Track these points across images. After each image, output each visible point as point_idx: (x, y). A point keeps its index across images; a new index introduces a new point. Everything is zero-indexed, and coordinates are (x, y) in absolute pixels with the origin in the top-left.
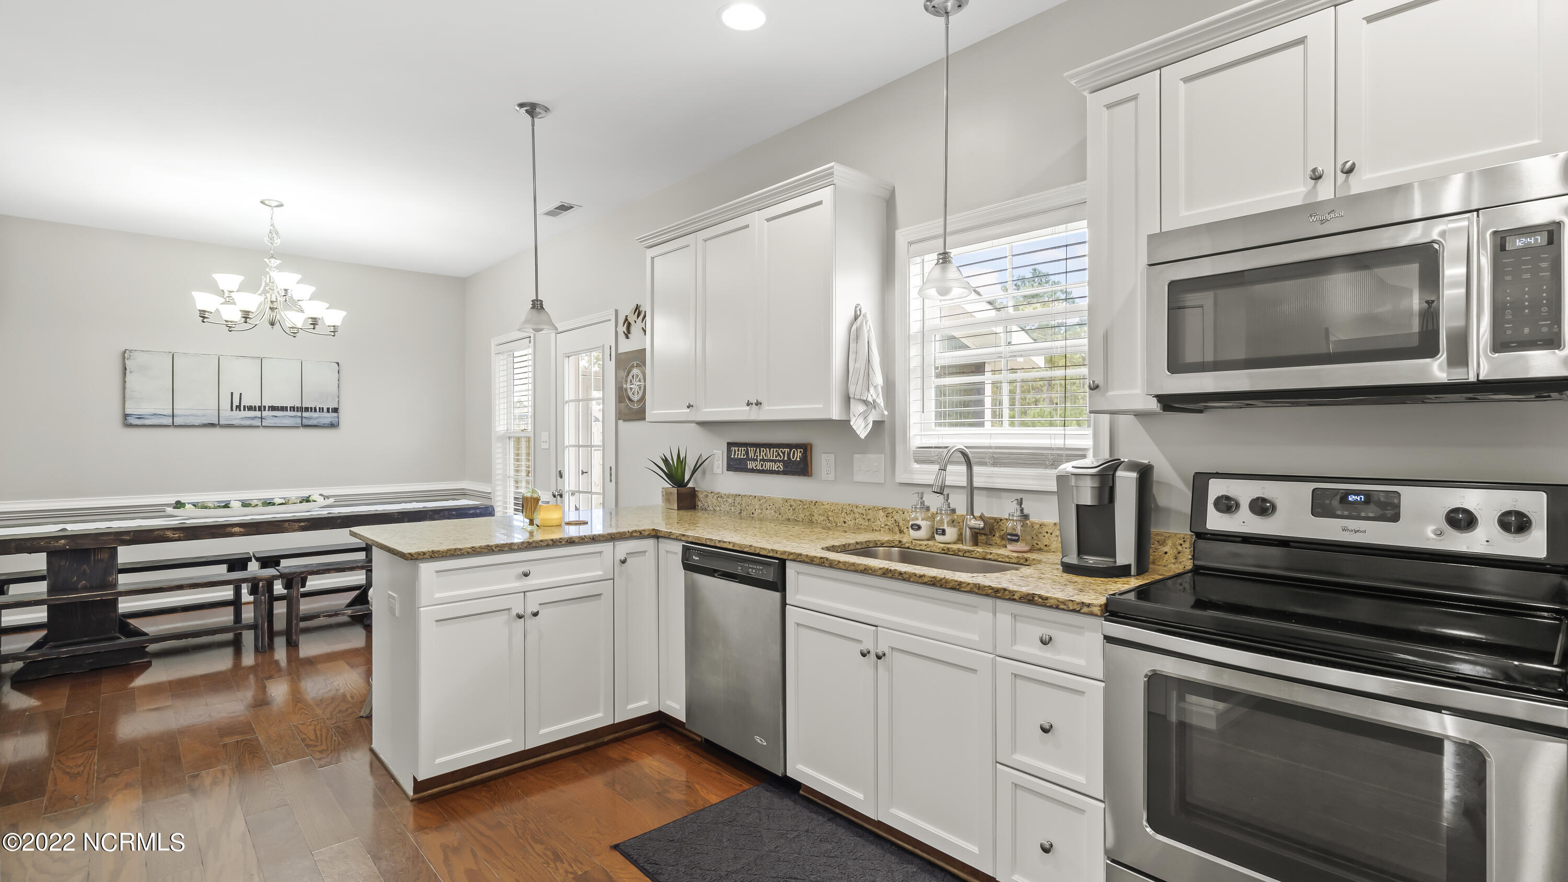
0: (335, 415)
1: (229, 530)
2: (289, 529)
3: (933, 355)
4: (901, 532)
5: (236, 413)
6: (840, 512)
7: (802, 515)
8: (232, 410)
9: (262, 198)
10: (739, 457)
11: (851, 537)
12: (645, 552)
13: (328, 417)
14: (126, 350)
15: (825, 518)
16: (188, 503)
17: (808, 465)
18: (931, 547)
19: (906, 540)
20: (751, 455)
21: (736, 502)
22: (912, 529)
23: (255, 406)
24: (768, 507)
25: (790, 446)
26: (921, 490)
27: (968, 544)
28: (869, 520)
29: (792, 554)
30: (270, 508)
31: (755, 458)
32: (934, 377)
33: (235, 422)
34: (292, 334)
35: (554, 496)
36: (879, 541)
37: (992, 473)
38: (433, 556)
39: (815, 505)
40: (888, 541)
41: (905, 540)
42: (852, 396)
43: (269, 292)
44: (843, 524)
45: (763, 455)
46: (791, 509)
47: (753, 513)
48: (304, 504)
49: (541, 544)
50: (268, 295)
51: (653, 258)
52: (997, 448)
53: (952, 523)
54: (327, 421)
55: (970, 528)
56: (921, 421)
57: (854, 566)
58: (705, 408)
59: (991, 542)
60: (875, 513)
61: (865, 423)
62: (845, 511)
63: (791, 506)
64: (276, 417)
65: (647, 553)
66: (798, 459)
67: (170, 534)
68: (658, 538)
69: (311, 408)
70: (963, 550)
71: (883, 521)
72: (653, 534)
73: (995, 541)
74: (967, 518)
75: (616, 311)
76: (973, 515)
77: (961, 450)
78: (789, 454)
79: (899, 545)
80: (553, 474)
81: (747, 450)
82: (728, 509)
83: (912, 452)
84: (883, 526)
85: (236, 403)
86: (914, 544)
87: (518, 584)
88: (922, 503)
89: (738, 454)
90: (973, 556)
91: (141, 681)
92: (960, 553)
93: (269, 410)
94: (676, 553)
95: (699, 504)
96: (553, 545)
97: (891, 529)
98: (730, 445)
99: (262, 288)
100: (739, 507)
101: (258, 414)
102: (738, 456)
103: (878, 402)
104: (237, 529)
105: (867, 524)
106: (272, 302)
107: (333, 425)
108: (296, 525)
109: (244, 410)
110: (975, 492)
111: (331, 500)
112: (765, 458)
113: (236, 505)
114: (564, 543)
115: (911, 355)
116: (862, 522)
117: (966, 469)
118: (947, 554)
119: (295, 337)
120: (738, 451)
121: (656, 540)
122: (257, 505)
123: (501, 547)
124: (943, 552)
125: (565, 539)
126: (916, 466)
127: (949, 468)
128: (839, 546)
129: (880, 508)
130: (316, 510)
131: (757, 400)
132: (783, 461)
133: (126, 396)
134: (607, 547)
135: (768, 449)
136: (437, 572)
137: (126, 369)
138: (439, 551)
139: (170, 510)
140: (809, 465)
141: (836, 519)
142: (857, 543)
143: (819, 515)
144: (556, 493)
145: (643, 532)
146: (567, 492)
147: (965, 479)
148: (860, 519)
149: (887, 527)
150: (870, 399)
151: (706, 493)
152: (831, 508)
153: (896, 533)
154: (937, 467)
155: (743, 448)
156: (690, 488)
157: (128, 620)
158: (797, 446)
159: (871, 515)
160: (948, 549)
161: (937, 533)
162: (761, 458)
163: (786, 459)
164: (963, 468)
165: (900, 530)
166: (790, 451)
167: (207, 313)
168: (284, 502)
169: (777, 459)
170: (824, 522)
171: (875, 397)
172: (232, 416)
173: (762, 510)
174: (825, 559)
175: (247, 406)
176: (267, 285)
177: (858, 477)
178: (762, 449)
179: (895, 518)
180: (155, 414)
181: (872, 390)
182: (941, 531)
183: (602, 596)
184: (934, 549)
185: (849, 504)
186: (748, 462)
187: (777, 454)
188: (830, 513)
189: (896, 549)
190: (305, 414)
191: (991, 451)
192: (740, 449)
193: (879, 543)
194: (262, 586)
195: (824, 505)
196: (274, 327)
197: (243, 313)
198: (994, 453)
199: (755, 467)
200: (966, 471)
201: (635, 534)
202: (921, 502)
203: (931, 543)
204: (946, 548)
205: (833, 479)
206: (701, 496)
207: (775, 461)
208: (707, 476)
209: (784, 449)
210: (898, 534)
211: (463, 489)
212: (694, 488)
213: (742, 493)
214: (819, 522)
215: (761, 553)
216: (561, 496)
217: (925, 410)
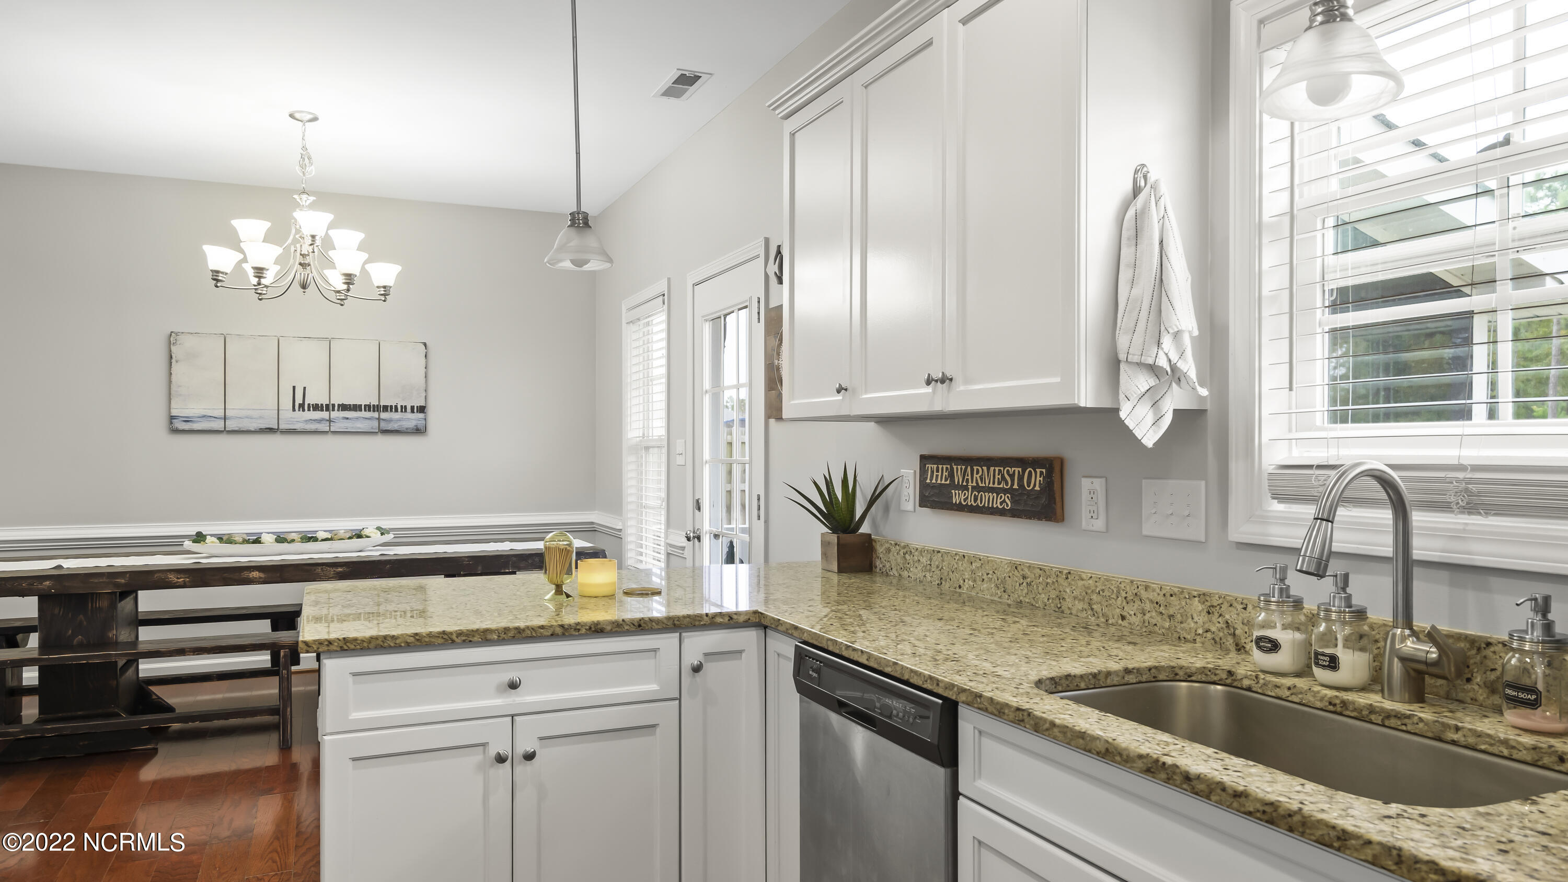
0: (421, 415)
1: (245, 574)
2: (322, 576)
3: (1319, 261)
4: (1239, 650)
5: (299, 414)
6: (1114, 596)
7: (1043, 596)
8: (294, 410)
9: (292, 110)
10: (939, 482)
11: (1121, 654)
12: (741, 652)
13: (413, 419)
14: (172, 332)
15: (1086, 606)
16: (211, 535)
17: (1055, 499)
18: (1301, 693)
19: (1243, 672)
20: (958, 478)
21: (932, 562)
22: (1259, 648)
23: (322, 405)
24: (985, 577)
25: (1022, 462)
26: (1280, 560)
27: (1397, 697)
28: (1171, 617)
29: (964, 690)
30: (311, 546)
31: (965, 484)
32: (1319, 312)
33: (298, 426)
34: (339, 301)
35: (689, 539)
36: (1181, 668)
37: (1464, 530)
38: (346, 647)
39: (1067, 578)
40: (1203, 670)
41: (1241, 671)
42: (1122, 357)
43: (299, 242)
44: (1120, 622)
45: (977, 480)
46: (1025, 584)
47: (960, 587)
48: (355, 540)
49: (541, 633)
50: (298, 246)
51: (793, 135)
52: (1476, 468)
53: (1358, 641)
54: (411, 424)
55: (1404, 659)
56: (1290, 409)
57: (1083, 739)
58: (866, 393)
59: (1461, 696)
60: (1184, 604)
61: (1155, 414)
62: (1124, 595)
63: (1024, 577)
64: (347, 418)
65: (744, 655)
66: (1037, 488)
67: (172, 578)
68: (765, 627)
69: (391, 406)
70: (1383, 710)
71: (1200, 622)
72: (754, 619)
73: (1471, 694)
74: (1394, 635)
75: (767, 241)
76: (1411, 628)
77: (1377, 473)
78: (1021, 478)
79: (1229, 681)
80: (690, 505)
81: (952, 469)
82: (921, 575)
83: (1265, 476)
84: (1200, 631)
85: (299, 400)
86: (1261, 681)
87: (500, 700)
88: (1285, 591)
89: (937, 476)
90: (1409, 728)
91: (149, 773)
92: (1373, 717)
93: (338, 410)
94: (787, 658)
95: (878, 563)
96: (564, 634)
97: (1218, 639)
98: (924, 459)
99: (291, 237)
100: (938, 572)
101: (325, 415)
102: (936, 480)
103: (1181, 368)
104: (255, 574)
105: (1167, 625)
106: (303, 255)
107: (419, 431)
108: (332, 571)
109: (309, 410)
110: (1417, 571)
111: (389, 537)
112: (981, 485)
113: (268, 539)
114: (583, 631)
115: (1265, 266)
116: (1158, 619)
117: (1391, 516)
118: (1341, 714)
119: (342, 305)
120: (938, 471)
121: (762, 632)
122: (293, 541)
123: (467, 635)
124: (1331, 708)
125: (585, 624)
126: (1278, 507)
127: (1342, 513)
128: (1082, 676)
129: (1195, 593)
130: (370, 550)
131: (943, 373)
132: (1010, 491)
133: (172, 392)
134: (667, 642)
135: (985, 468)
136: (355, 674)
137: (171, 357)
138: (355, 639)
139: (188, 544)
140: (1058, 499)
141: (1105, 610)
142: (1127, 671)
143: (1075, 598)
144: (692, 535)
145: (735, 617)
146: (706, 533)
147: (1389, 539)
148: (1154, 614)
149: (1209, 635)
150: (1163, 362)
151: (887, 545)
152: (1096, 587)
153: (1228, 651)
154: (1309, 511)
155: (945, 466)
156: (862, 534)
157: (150, 687)
158: (1035, 463)
159: (1175, 606)
160: (1344, 703)
161: (1317, 664)
162: (974, 484)
163: (1016, 486)
164: (1386, 515)
165: (1237, 645)
166: (1024, 472)
167: (220, 275)
168: (330, 537)
169: (1001, 486)
170: (1084, 614)
171: (1174, 357)
172: (294, 418)
173: (975, 581)
174: (1025, 714)
175: (313, 405)
176: (296, 233)
177: (1148, 529)
178: (975, 468)
179: (1227, 617)
180: (204, 416)
181: (1167, 341)
182: (1327, 659)
183: (658, 730)
184: (1309, 698)
185: (1132, 582)
186: (953, 491)
187: (1000, 477)
188: (1094, 597)
189: (1219, 687)
190: (384, 415)
191: (1461, 475)
192: (940, 466)
193: (1181, 673)
194: (285, 656)
195: (1083, 580)
196: (306, 291)
197: (256, 271)
198: (1469, 481)
199: (965, 500)
200: (1391, 522)
201: (719, 620)
202: (1281, 590)
203: (1301, 683)
204: (1338, 702)
205: (1104, 529)
206: (880, 550)
207: (997, 491)
208: (892, 514)
209: (1013, 469)
210: (1233, 654)
211: (592, 523)
212: (870, 535)
213: (944, 548)
214: (1074, 612)
215: (911, 681)
216: (699, 538)
217: (1294, 386)
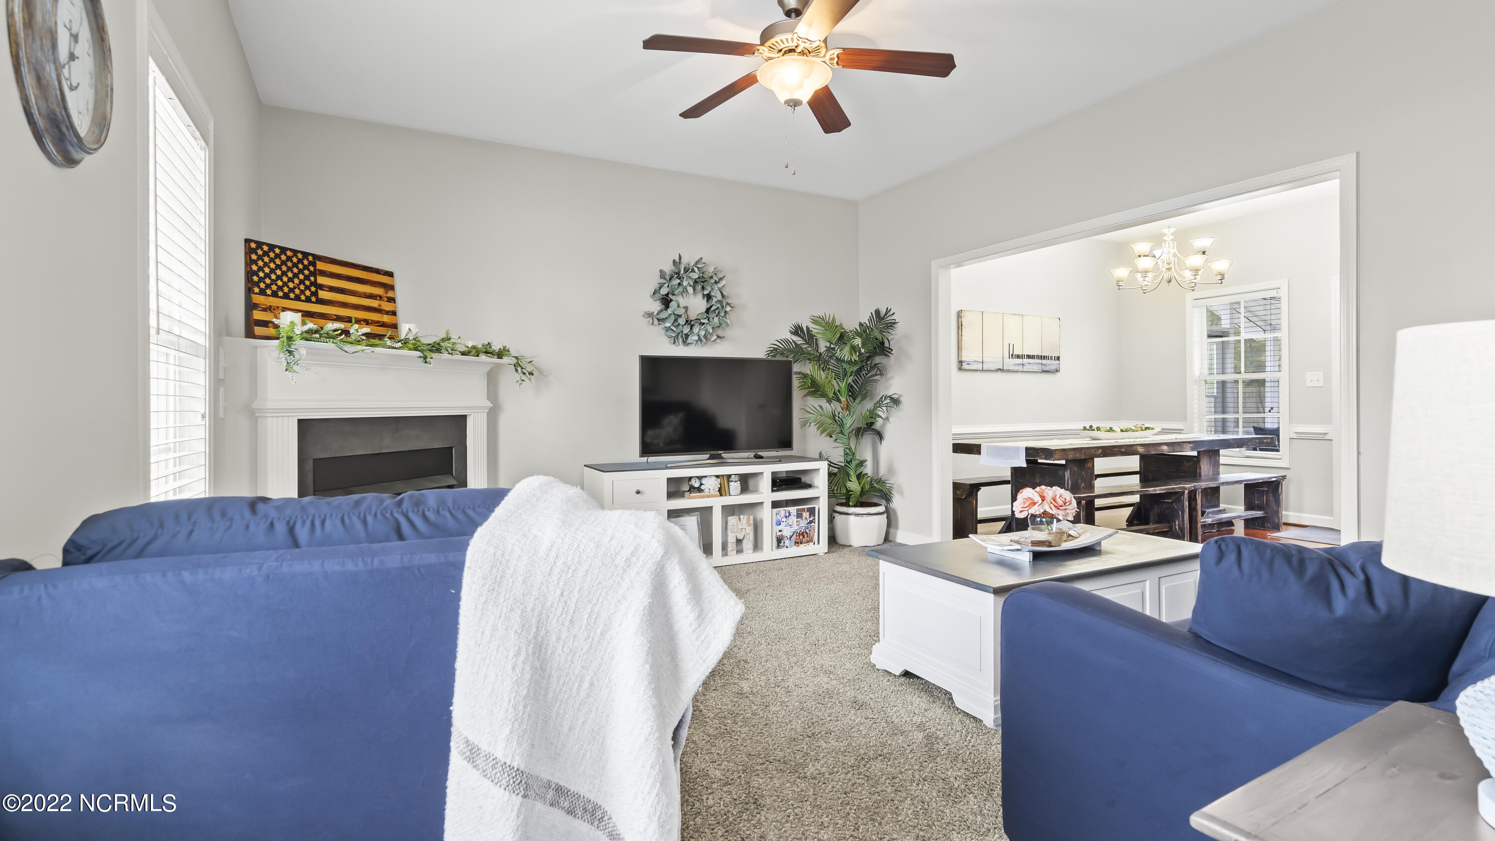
0: (1057, 362)
5: (1011, 361)
8: (1009, 358)
13: (1055, 364)
14: (961, 311)
23: (1020, 355)
33: (1011, 368)
48: (1146, 431)
54: (1054, 367)
64: (1030, 363)
69: (1046, 357)
85: (1011, 353)
93: (1026, 358)
101: (1021, 361)
106: (1168, 263)
107: (1057, 371)
109: (1014, 358)
113: (1117, 430)
122: (1126, 431)
133: (960, 347)
137: (961, 326)
172: (1009, 363)
175: (1016, 355)
180: (974, 361)
190: (1044, 362)
196: (1170, 284)
